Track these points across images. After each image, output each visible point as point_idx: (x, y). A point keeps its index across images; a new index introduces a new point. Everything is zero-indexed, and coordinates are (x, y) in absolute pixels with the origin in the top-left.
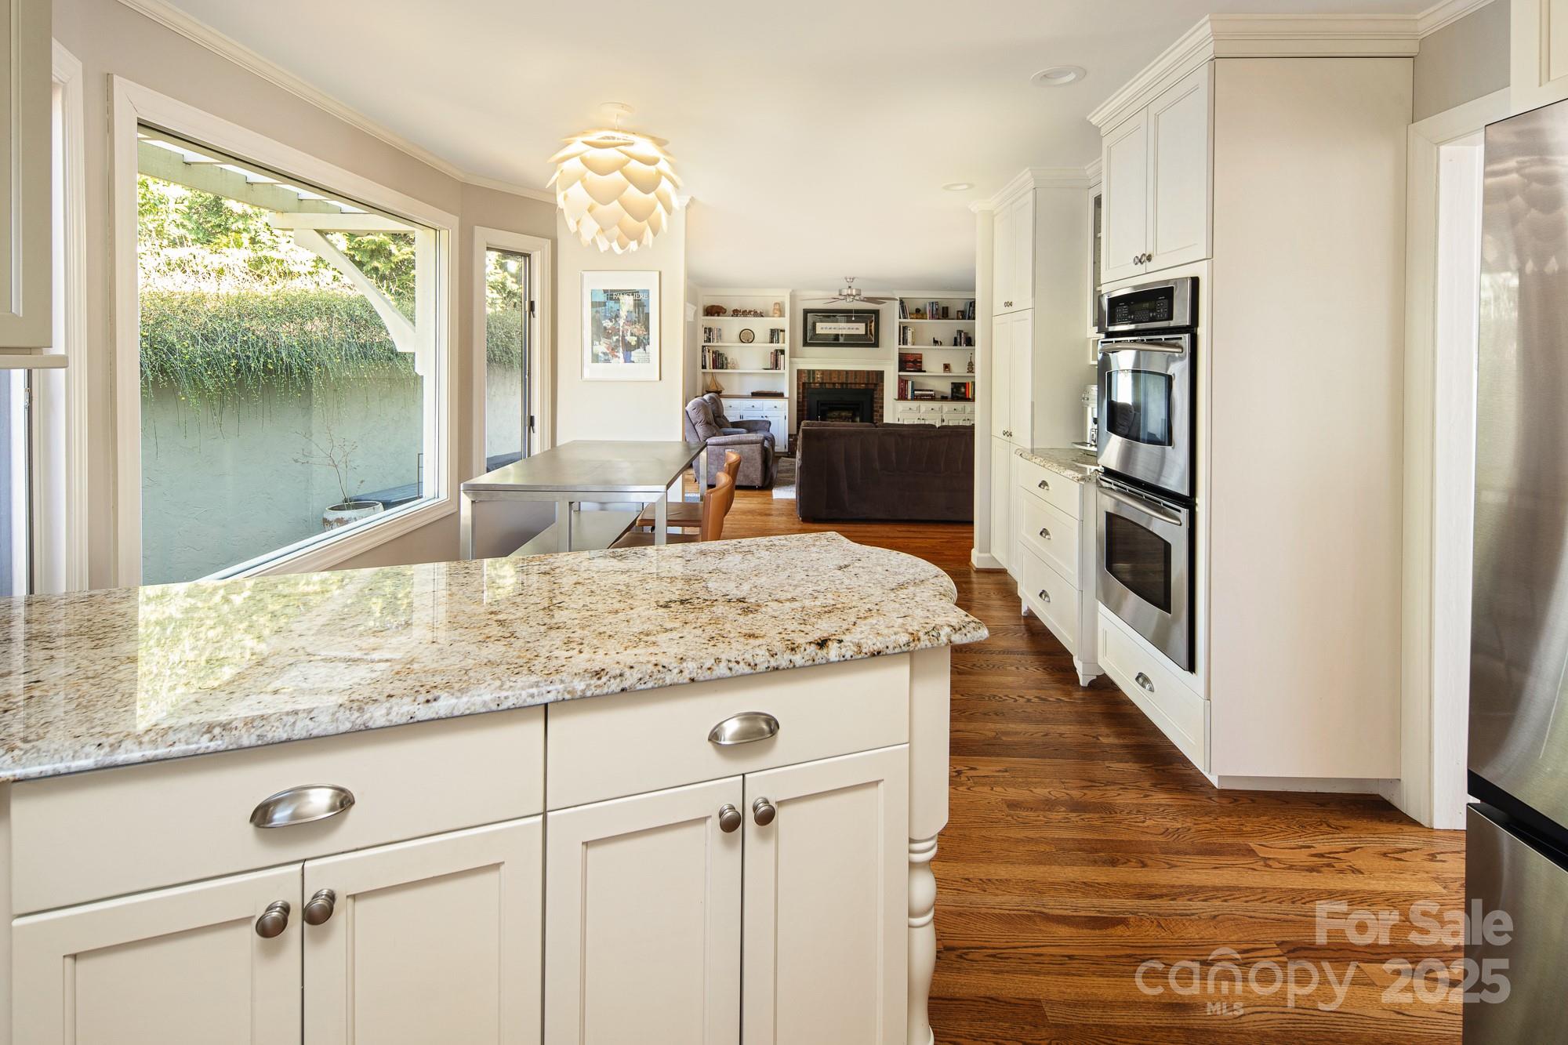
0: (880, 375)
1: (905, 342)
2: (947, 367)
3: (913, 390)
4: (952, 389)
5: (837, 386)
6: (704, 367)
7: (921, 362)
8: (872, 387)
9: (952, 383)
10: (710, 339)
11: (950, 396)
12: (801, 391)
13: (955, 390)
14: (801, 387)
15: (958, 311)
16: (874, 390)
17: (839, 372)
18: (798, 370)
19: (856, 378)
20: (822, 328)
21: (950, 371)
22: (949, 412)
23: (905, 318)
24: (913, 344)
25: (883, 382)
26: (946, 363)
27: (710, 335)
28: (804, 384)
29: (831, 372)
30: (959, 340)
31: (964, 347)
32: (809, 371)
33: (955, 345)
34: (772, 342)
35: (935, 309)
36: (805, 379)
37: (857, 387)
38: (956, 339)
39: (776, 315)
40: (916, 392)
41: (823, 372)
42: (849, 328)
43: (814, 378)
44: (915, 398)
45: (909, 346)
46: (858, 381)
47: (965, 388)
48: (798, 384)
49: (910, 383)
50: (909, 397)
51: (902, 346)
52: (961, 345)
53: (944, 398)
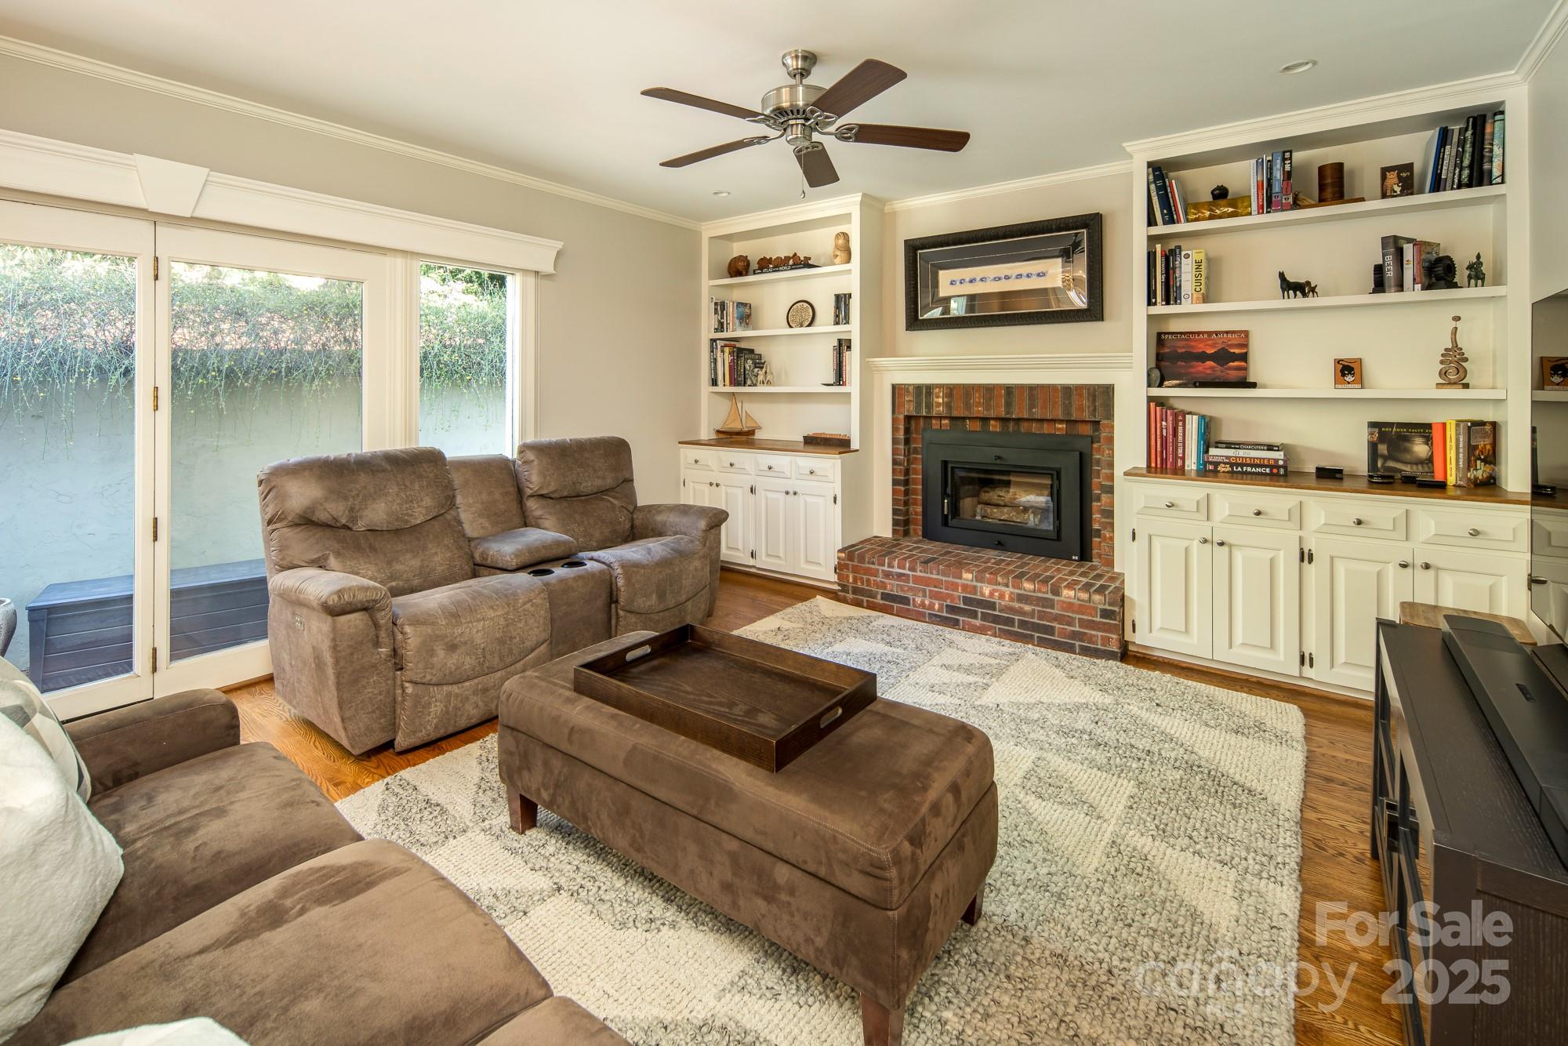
0: (1103, 396)
1: (1171, 294)
2: (1347, 370)
3: (1208, 441)
4: (1373, 447)
5: (994, 427)
6: (714, 383)
7: (1244, 357)
8: (1086, 430)
9: (1373, 425)
10: (721, 324)
11: (1363, 468)
12: (901, 435)
13: (1383, 449)
14: (902, 427)
15: (1385, 171)
16: (1093, 440)
17: (989, 390)
18: (894, 387)
19: (1032, 406)
20: (952, 283)
21: (1361, 382)
22: (1328, 528)
23: (1171, 220)
24: (1206, 299)
25: (1110, 416)
26: (1347, 354)
27: (722, 318)
28: (908, 418)
29: (968, 390)
30: (1390, 273)
31: (1414, 293)
32: (918, 388)
33: (1379, 286)
34: (837, 323)
35: (1278, 175)
36: (909, 409)
37: (1046, 429)
38: (1379, 270)
39: (837, 260)
40: (1213, 451)
41: (951, 390)
42: (1019, 276)
43: (929, 406)
44: (1208, 471)
45: (1186, 306)
46: (1037, 413)
47: (1428, 440)
48: (894, 421)
49: (1192, 424)
50: (1191, 464)
51: (1160, 309)
52: (1400, 287)
53: (1330, 476)
